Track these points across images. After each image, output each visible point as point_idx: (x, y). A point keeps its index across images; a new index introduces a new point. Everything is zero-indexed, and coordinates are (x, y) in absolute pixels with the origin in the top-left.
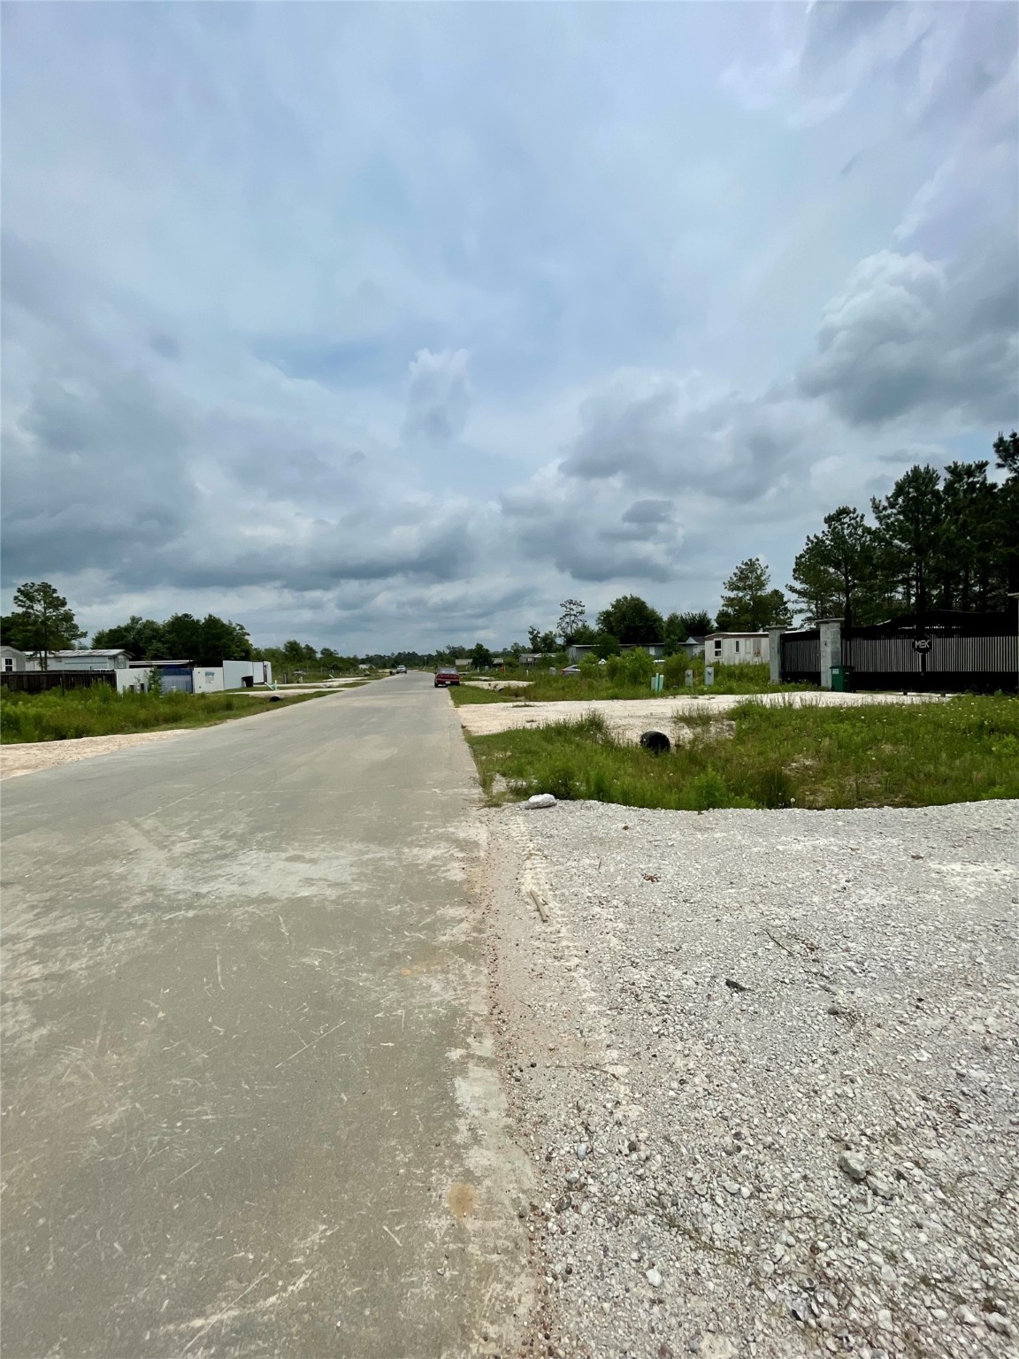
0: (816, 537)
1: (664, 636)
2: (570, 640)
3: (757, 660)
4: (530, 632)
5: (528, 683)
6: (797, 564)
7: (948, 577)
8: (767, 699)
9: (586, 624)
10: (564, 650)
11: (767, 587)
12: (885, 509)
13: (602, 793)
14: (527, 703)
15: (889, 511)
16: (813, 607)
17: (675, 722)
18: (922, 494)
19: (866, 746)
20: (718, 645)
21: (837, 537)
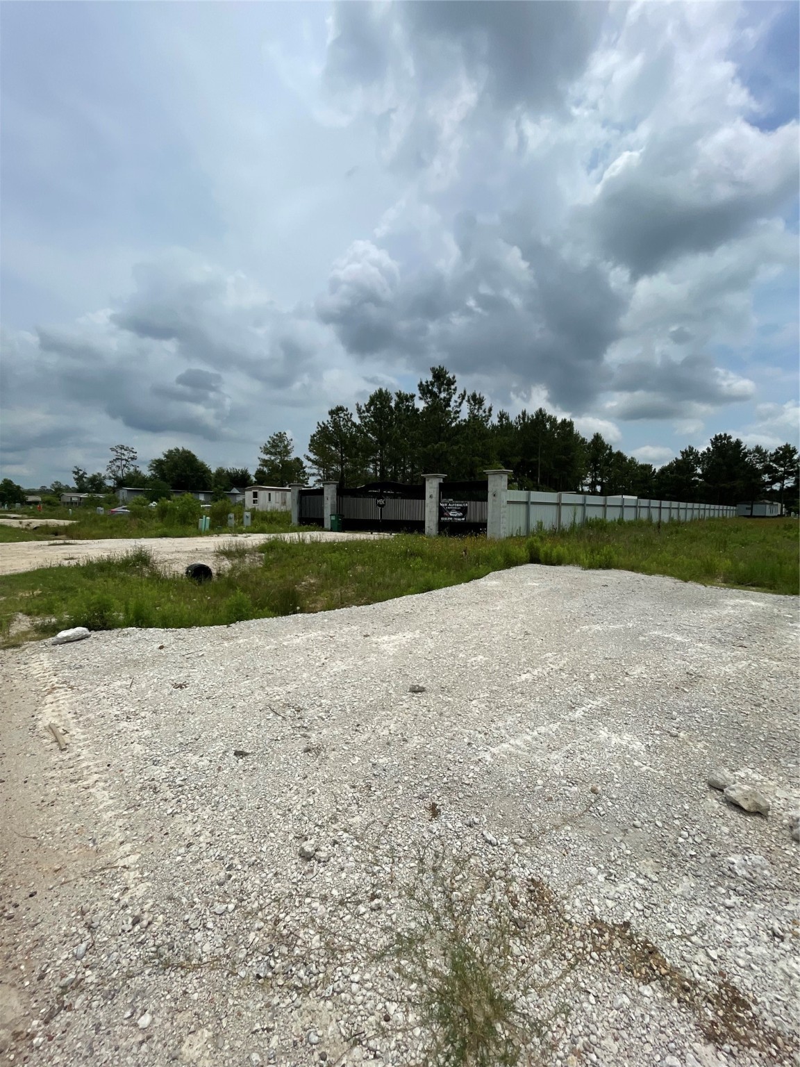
0: (323, 423)
1: (213, 485)
2: (121, 483)
3: (283, 508)
4: (74, 472)
5: (71, 522)
6: (311, 441)
7: (395, 461)
8: (288, 537)
9: (138, 469)
10: (114, 492)
11: (291, 454)
12: (364, 412)
13: (141, 620)
14: (67, 541)
15: (366, 414)
16: (321, 472)
17: (217, 556)
18: (384, 407)
19: (347, 568)
20: (255, 495)
21: (336, 425)
